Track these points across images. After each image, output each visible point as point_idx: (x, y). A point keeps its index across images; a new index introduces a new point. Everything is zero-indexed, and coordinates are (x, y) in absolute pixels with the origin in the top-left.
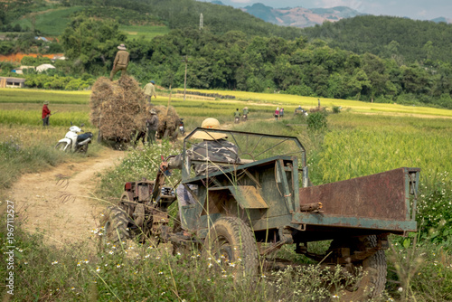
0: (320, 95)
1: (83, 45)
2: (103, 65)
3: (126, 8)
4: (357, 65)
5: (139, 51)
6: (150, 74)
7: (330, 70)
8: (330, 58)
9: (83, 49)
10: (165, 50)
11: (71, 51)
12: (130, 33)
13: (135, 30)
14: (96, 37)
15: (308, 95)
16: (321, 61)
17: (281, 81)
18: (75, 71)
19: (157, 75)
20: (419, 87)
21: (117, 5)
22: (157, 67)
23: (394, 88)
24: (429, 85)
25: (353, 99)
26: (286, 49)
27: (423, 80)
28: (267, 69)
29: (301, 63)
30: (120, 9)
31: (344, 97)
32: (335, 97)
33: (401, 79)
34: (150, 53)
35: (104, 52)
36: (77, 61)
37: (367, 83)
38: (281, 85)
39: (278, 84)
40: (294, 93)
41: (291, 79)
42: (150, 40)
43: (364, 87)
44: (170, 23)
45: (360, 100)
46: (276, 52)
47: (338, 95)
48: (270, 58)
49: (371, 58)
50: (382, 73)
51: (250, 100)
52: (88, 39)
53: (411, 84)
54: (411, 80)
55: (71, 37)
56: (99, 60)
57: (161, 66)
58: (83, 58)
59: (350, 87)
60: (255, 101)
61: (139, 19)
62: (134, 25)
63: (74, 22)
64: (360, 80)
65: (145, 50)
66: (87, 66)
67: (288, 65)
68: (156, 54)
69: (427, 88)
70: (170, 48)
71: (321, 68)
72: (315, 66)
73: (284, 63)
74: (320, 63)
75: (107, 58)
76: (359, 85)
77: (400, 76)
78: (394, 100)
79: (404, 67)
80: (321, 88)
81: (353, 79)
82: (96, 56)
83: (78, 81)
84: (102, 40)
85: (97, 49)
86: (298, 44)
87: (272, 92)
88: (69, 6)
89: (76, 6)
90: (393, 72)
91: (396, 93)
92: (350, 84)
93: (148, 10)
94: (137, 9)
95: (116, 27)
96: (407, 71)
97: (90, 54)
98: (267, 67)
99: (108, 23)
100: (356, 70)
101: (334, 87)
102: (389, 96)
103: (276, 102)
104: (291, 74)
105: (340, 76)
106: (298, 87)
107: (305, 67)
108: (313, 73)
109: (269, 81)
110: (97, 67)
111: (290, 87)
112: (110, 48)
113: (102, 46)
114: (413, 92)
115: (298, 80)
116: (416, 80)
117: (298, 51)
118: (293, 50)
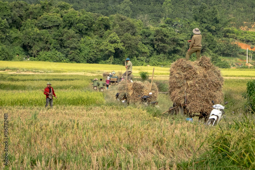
0: (72, 60)
4: (107, 27)
7: (81, 33)
8: (80, 21)
15: (60, 61)
16: (71, 25)
17: (31, 47)
20: (170, 48)
23: (147, 49)
24: (181, 45)
25: (106, 63)
26: (31, 13)
27: (174, 41)
28: (14, 35)
29: (50, 28)
31: (96, 61)
32: (88, 62)
33: (152, 40)
37: (120, 46)
38: (30, 52)
39: (27, 50)
40: (45, 60)
41: (41, 44)
43: (117, 49)
45: (113, 63)
46: (21, 17)
47: (91, 59)
48: (16, 24)
49: (122, 20)
50: (134, 34)
51: (8, 69)
53: (163, 45)
54: (162, 41)
59: (101, 51)
60: (14, 69)
64: (112, 43)
67: (37, 30)
69: (179, 48)
71: (72, 32)
72: (66, 30)
73: (31, 29)
74: (70, 27)
76: (111, 48)
77: (151, 37)
78: (148, 62)
79: (152, 28)
80: (73, 53)
81: (106, 42)
86: (43, 7)
87: (22, 60)
90: (144, 33)
91: (148, 54)
92: (102, 47)
96: (157, 31)
98: (14, 33)
100: (106, 32)
101: (86, 52)
102: (142, 58)
103: (36, 70)
104: (41, 39)
105: (92, 39)
106: (49, 53)
107: (54, 32)
108: (64, 38)
109: (18, 48)
111: (41, 53)
114: (165, 53)
115: (48, 45)
116: (167, 40)
117: (45, 15)
118: (39, 14)
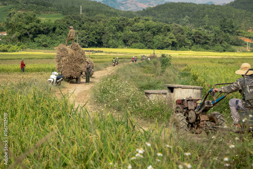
0: (149, 48)
1: (17, 27)
2: (28, 37)
3: (38, 4)
4: (169, 30)
5: (48, 28)
6: (54, 41)
7: (154, 34)
8: (153, 27)
9: (17, 29)
10: (62, 27)
11: (10, 30)
12: (42, 19)
13: (44, 17)
14: (23, 22)
15: (143, 48)
16: (149, 29)
17: (127, 41)
18: (13, 41)
19: (59, 41)
20: (203, 41)
21: (33, 3)
22: (59, 37)
23: (190, 42)
24: (209, 40)
25: (167, 49)
26: (129, 23)
27: (205, 37)
28: (119, 35)
29: (138, 31)
30: (35, 5)
31: (162, 48)
32: (158, 49)
33: (193, 37)
34: (54, 29)
35: (28, 30)
36: (14, 36)
37: (175, 40)
38: (127, 44)
39: (126, 43)
40: (135, 48)
41: (133, 40)
42: (53, 22)
43: (173, 42)
44: (63, 12)
45: (171, 50)
46: (123, 25)
47: (159, 47)
48: (120, 29)
49: (176, 26)
50: (183, 34)
51: (112, 52)
52: (20, 23)
53: (199, 39)
54: (199, 37)
55: (10, 22)
56: (26, 35)
57: (60, 36)
58: (17, 34)
59: (165, 43)
60: (115, 53)
61: (46, 11)
62: (43, 14)
63: (10, 14)
64: (171, 39)
65: (51, 28)
66: (20, 38)
67: (131, 32)
68: (57, 30)
69: (208, 41)
70: (65, 26)
71: (149, 33)
72: (146, 32)
73: (128, 31)
74: (148, 30)
75: (30, 33)
76: (170, 41)
77: (192, 35)
78: (190, 49)
79: (194, 30)
80: (150, 44)
81: (167, 38)
82: (24, 32)
83: (15, 47)
84: (27, 24)
85: (24, 28)
86: (135, 20)
87: (122, 48)
88: (6, 5)
89: (10, 5)
90: (189, 33)
91: (191, 45)
92: (165, 41)
93: (51, 5)
94: (44, 5)
95: (35, 16)
96: (196, 32)
97: (21, 31)
98: (119, 34)
99: (30, 13)
100: (168, 33)
101: (157, 43)
102: (187, 47)
103: (126, 53)
104: (133, 37)
105: (160, 37)
106: (137, 44)
107: (140, 33)
108: (145, 36)
109: (121, 42)
110: (25, 38)
111: (133, 44)
112: (32, 28)
113: (27, 27)
114: (200, 44)
115: (137, 40)
116: (201, 37)
117: (136, 24)
118: (133, 23)
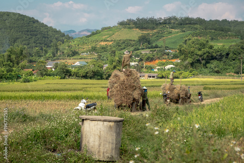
1: (189, 53)
2: (201, 63)
3: (215, 30)
5: (221, 54)
6: (227, 67)
9: (189, 55)
10: (236, 53)
11: (183, 57)
12: (215, 44)
13: (221, 42)
14: (196, 48)
18: (186, 68)
19: (232, 67)
21: (211, 29)
22: (232, 63)
30: (213, 31)
34: (228, 54)
35: (201, 56)
36: (187, 62)
42: (228, 47)
44: (241, 37)
52: (192, 49)
55: (183, 49)
56: (198, 61)
57: (234, 62)
58: (189, 60)
61: (224, 36)
62: (221, 40)
63: (186, 41)
65: (224, 53)
66: (192, 64)
68: (231, 55)
70: (239, 51)
75: (203, 59)
82: (197, 59)
83: (187, 73)
84: (200, 50)
85: (196, 55)
88: (185, 32)
89: (188, 32)
94: (222, 31)
95: (207, 41)
97: (193, 57)
110: (198, 64)
112: (204, 54)
113: (200, 53)
